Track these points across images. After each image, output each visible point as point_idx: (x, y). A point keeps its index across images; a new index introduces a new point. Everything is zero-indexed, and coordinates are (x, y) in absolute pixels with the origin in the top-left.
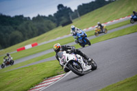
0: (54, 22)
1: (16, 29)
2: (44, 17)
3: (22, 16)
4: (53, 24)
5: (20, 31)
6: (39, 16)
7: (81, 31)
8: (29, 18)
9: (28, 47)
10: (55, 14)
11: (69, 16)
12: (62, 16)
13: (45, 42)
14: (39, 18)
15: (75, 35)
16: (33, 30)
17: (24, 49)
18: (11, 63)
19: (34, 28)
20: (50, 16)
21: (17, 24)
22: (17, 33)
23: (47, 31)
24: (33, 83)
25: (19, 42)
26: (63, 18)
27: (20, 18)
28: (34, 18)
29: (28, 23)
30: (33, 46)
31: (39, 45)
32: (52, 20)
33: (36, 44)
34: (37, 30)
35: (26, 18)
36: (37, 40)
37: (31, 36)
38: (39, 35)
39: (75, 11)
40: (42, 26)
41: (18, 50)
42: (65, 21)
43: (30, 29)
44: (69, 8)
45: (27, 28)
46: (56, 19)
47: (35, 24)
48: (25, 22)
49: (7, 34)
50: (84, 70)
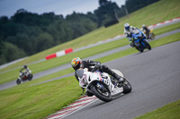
0: (95, 21)
1: (45, 30)
2: (82, 15)
3: (52, 14)
4: (93, 24)
5: (50, 33)
6: (74, 13)
7: (138, 31)
8: (62, 16)
9: (61, 53)
10: (95, 11)
11: (113, 13)
12: (105, 13)
13: (83, 48)
14: (75, 16)
15: (130, 36)
16: (67, 31)
17: (55, 56)
18: (29, 77)
19: (68, 29)
20: (89, 13)
21: (46, 24)
22: (46, 36)
24: (67, 100)
25: (49, 47)
26: (106, 16)
27: (50, 16)
28: (68, 16)
29: (60, 23)
30: (67, 52)
31: (75, 51)
33: (71, 50)
34: (73, 32)
35: (58, 16)
37: (65, 40)
38: (74, 38)
39: (123, 6)
40: (79, 26)
41: (47, 58)
42: (109, 19)
43: (63, 30)
44: (115, 4)
45: (59, 30)
46: (97, 18)
47: (70, 24)
48: (56, 22)
49: (33, 37)
50: (112, 94)
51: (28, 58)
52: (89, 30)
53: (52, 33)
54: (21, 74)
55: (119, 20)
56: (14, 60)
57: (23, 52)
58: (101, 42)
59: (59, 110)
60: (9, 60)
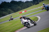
0: (33, 3)
1: (19, 6)
2: (29, 2)
4: (32, 4)
5: (20, 6)
7: (47, 5)
9: (23, 12)
11: (38, 1)
14: (27, 2)
17: (22, 13)
19: (25, 5)
20: (31, 1)
23: (30, 6)
25: (20, 10)
26: (36, 2)
27: (20, 2)
28: (25, 2)
29: (23, 4)
30: (25, 12)
32: (32, 2)
33: (26, 11)
36: (26, 10)
37: (24, 8)
38: (27, 8)
40: (28, 5)
46: (33, 2)
49: (16, 7)
50: (30, 26)
51: (14, 13)
52: (31, 6)
53: (21, 6)
54: (10, 18)
55: (39, 3)
56: (11, 14)
57: (13, 12)
58: (34, 9)
59: (23, 27)
60: (9, 14)
